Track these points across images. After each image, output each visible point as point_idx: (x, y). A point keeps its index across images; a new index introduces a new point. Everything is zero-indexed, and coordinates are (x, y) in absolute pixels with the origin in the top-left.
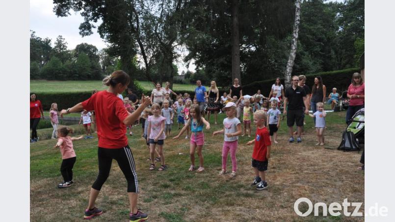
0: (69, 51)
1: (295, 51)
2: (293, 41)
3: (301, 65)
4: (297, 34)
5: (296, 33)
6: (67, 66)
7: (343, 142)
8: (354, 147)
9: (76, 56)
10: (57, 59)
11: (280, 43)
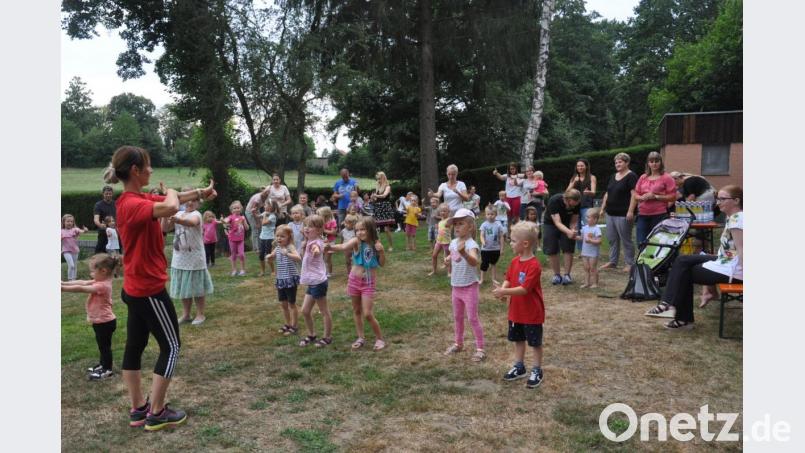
0: (96, 109)
1: (540, 111)
2: (537, 93)
3: (551, 138)
4: (544, 79)
5: (541, 77)
6: (92, 139)
7: (631, 285)
8: (651, 293)
9: (111, 118)
10: (71, 124)
11: (512, 96)
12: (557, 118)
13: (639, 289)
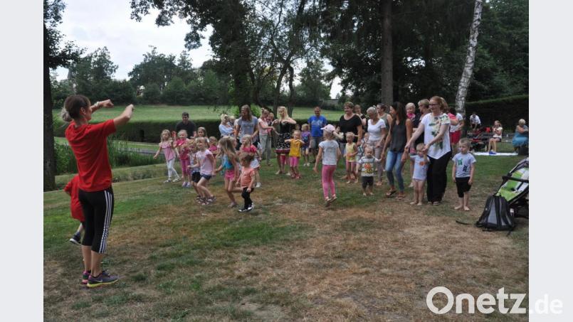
0: (194, 69)
1: (471, 65)
2: (470, 51)
3: (490, 86)
4: (476, 40)
5: (473, 38)
6: (191, 88)
7: (486, 214)
8: (503, 224)
9: (202, 75)
10: (179, 79)
11: (456, 53)
12: (496, 71)
13: (492, 219)
